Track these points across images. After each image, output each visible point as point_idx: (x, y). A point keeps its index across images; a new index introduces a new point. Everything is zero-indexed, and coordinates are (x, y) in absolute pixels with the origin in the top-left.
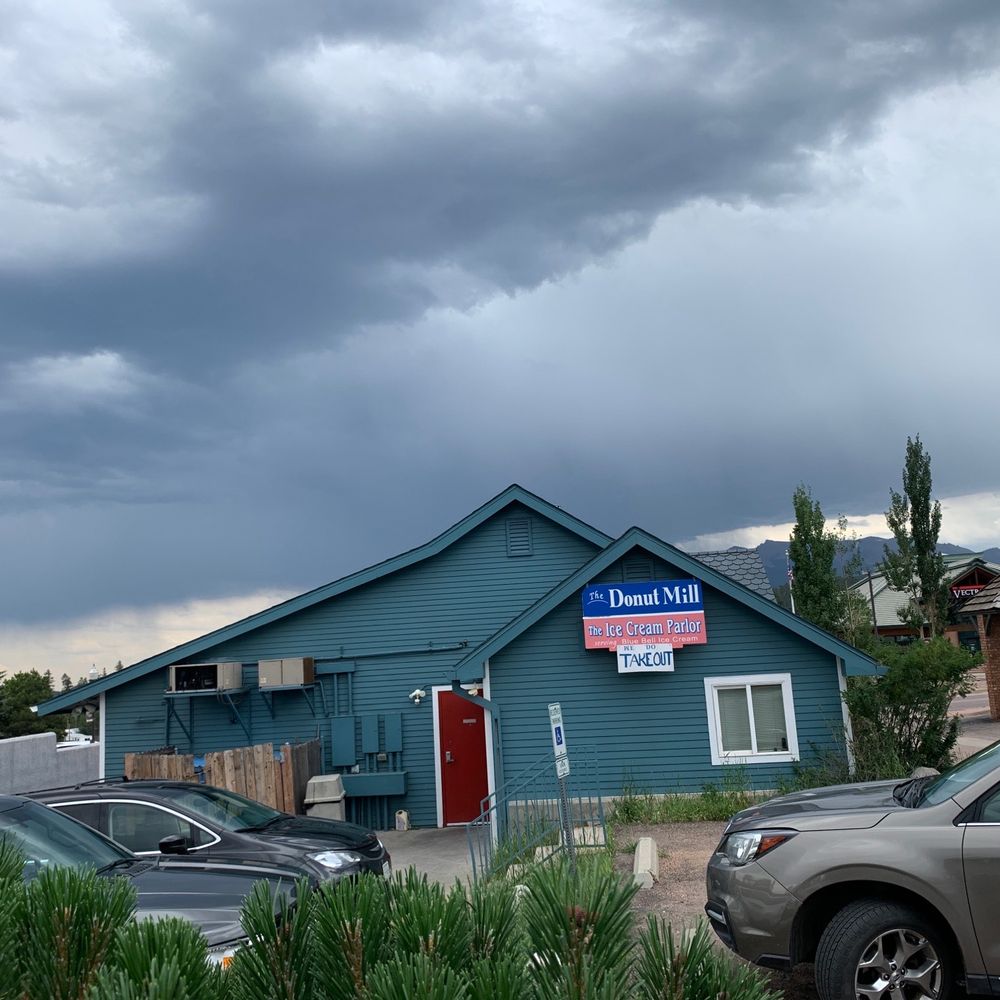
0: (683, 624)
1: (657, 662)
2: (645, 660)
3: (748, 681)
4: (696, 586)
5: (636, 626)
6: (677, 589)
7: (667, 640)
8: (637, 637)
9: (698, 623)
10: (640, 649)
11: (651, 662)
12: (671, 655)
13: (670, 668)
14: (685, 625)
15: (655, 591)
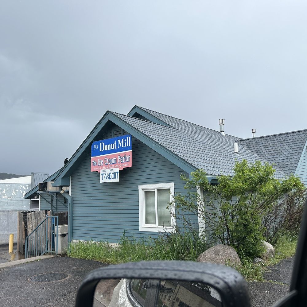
0: (124, 157)
1: (113, 177)
2: (109, 176)
3: (155, 187)
4: (129, 138)
5: (108, 160)
6: (123, 140)
7: (118, 166)
8: (107, 165)
9: (129, 157)
10: (108, 171)
11: (111, 177)
12: (118, 173)
13: (117, 180)
14: (124, 158)
15: (115, 142)
